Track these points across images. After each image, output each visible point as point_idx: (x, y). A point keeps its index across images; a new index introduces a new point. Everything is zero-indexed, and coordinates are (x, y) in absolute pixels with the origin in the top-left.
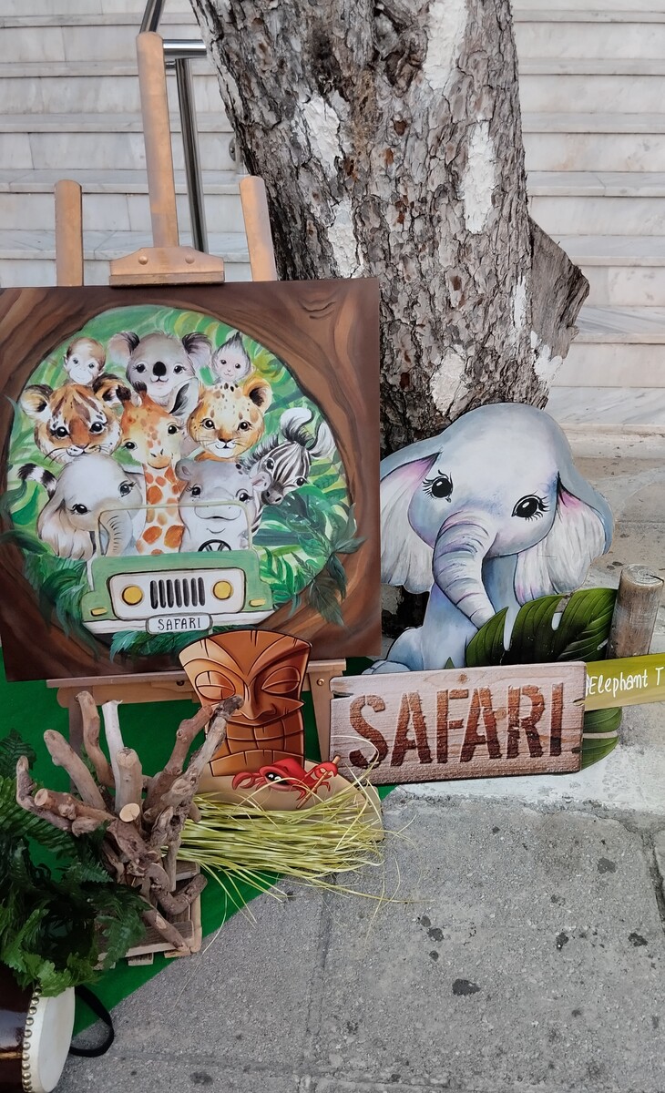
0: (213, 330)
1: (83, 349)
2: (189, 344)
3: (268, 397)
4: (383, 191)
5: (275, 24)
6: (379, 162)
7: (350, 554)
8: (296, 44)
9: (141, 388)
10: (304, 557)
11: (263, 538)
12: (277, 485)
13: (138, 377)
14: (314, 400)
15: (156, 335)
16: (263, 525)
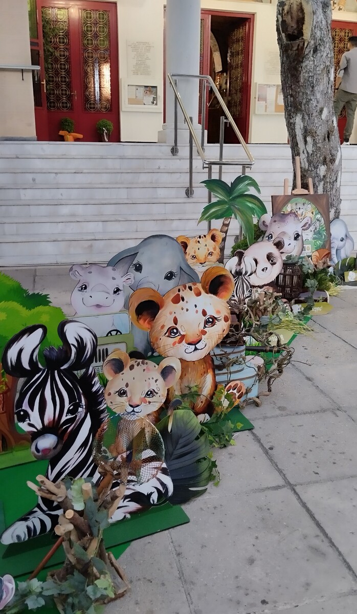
0: (307, 202)
1: (289, 205)
2: (304, 204)
3: (314, 214)
4: (328, 180)
5: (318, 155)
6: (329, 176)
7: (327, 241)
8: (321, 158)
9: (297, 212)
10: (320, 242)
11: (314, 239)
12: (316, 229)
13: (297, 210)
14: (321, 214)
15: (299, 203)
16: (314, 236)
